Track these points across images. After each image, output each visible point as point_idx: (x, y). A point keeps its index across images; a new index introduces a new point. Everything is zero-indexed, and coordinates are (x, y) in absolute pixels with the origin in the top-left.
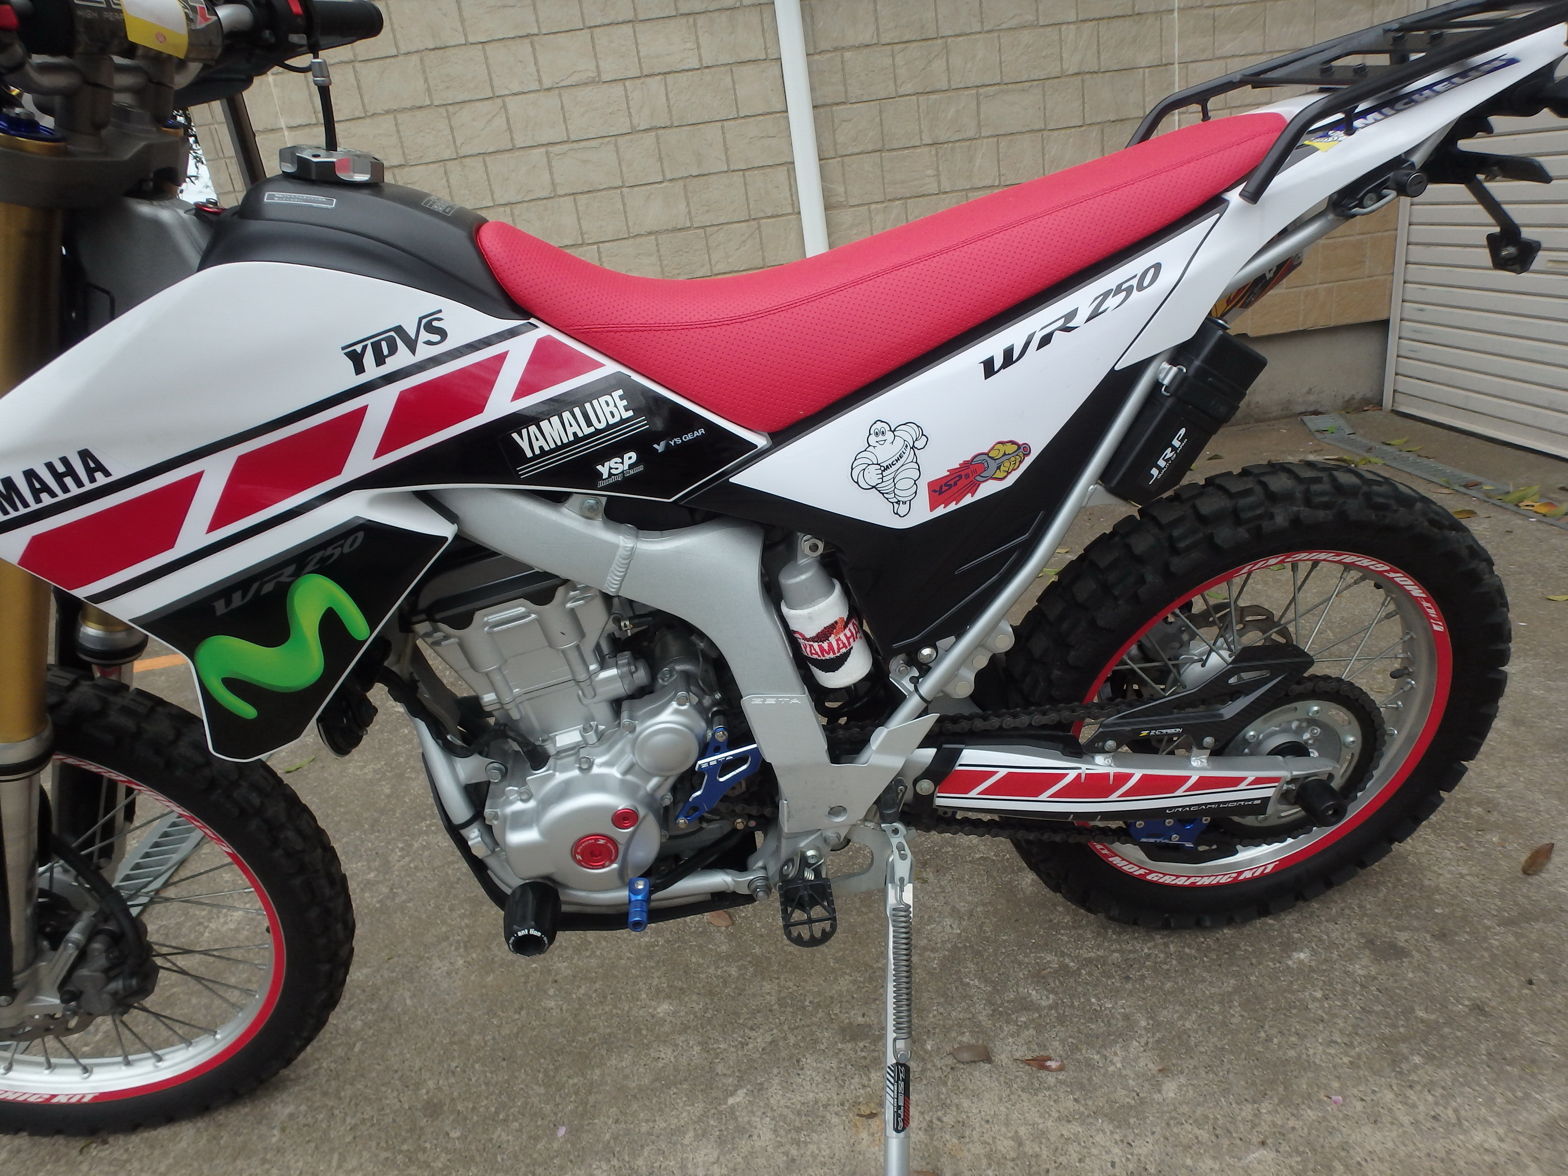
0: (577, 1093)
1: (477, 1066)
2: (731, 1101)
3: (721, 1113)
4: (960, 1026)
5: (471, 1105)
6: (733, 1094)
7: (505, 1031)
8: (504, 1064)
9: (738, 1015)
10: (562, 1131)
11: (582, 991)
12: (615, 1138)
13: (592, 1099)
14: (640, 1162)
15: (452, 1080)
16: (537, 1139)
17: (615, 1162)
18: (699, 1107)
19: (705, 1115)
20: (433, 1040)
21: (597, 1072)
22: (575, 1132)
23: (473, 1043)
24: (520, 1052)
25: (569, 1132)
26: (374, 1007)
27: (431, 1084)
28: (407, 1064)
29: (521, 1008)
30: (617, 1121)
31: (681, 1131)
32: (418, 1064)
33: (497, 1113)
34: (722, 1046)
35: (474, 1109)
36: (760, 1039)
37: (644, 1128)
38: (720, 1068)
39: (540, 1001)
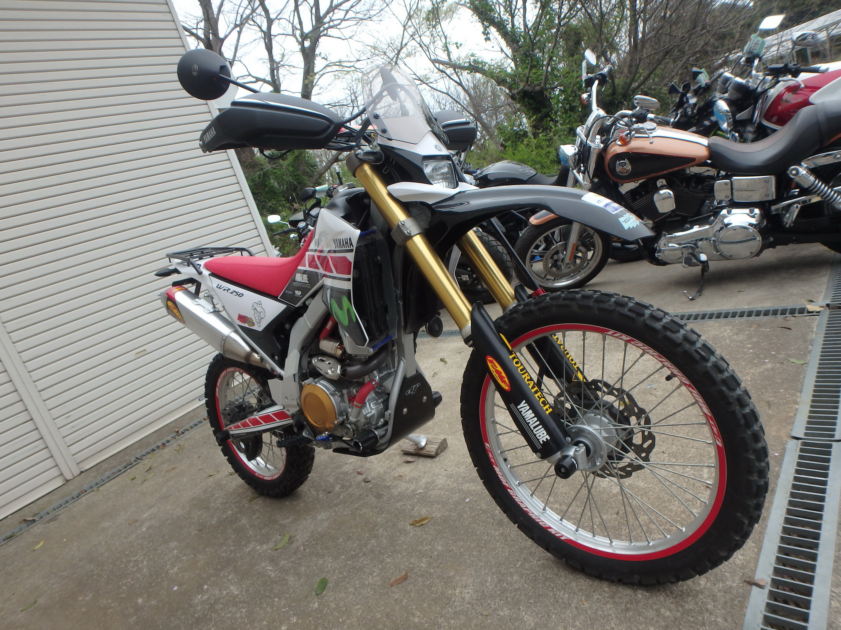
0: (456, 510)
1: (479, 533)
2: (422, 491)
3: (427, 489)
4: (360, 488)
5: (488, 520)
6: (421, 493)
7: (462, 543)
8: (470, 530)
9: (396, 515)
10: (467, 500)
11: (426, 548)
12: (456, 493)
13: (453, 506)
14: (455, 485)
15: (489, 531)
16: (475, 501)
17: (460, 487)
18: (430, 493)
19: (431, 490)
20: (488, 553)
21: (445, 514)
22: (465, 498)
23: (475, 544)
24: (462, 532)
25: (466, 499)
26: (505, 585)
27: (497, 533)
28: (502, 546)
29: (450, 551)
30: (452, 497)
31: (440, 489)
32: (498, 543)
33: (482, 513)
34: (409, 507)
35: (488, 518)
36: (398, 505)
37: (447, 493)
38: (416, 500)
39: (442, 551)
